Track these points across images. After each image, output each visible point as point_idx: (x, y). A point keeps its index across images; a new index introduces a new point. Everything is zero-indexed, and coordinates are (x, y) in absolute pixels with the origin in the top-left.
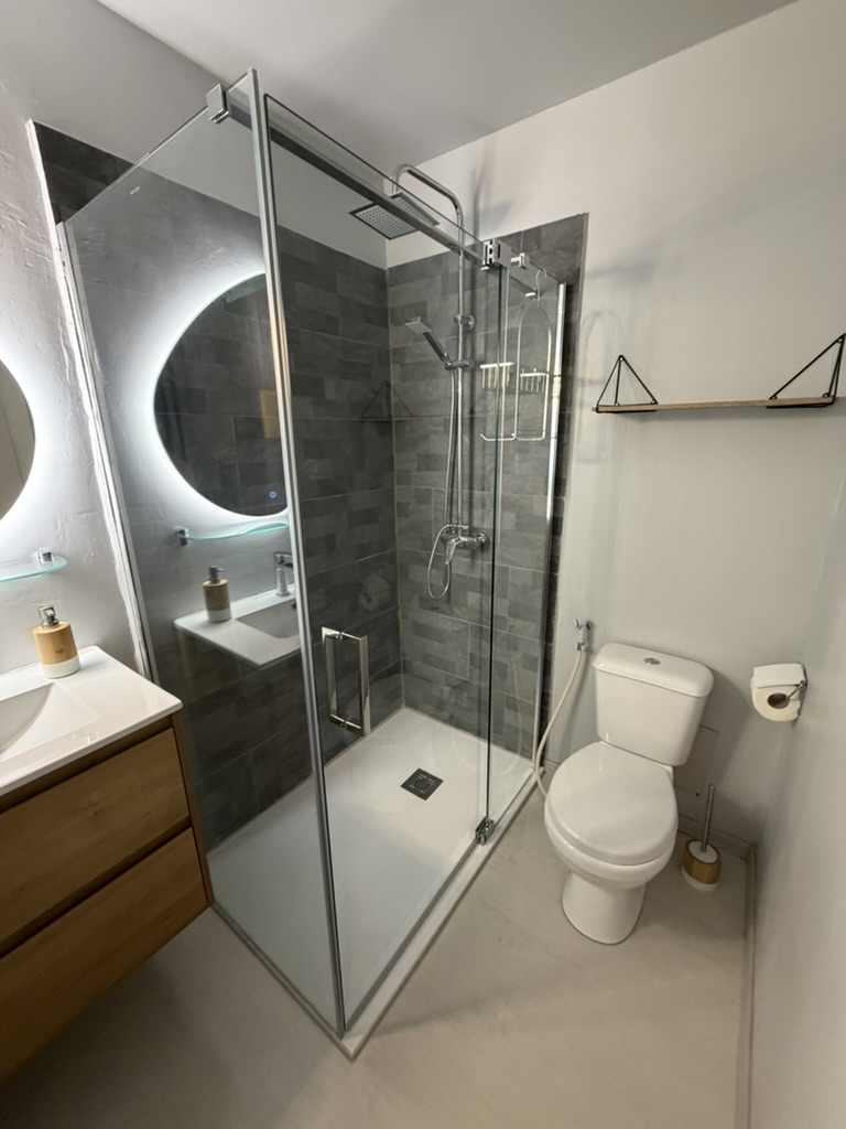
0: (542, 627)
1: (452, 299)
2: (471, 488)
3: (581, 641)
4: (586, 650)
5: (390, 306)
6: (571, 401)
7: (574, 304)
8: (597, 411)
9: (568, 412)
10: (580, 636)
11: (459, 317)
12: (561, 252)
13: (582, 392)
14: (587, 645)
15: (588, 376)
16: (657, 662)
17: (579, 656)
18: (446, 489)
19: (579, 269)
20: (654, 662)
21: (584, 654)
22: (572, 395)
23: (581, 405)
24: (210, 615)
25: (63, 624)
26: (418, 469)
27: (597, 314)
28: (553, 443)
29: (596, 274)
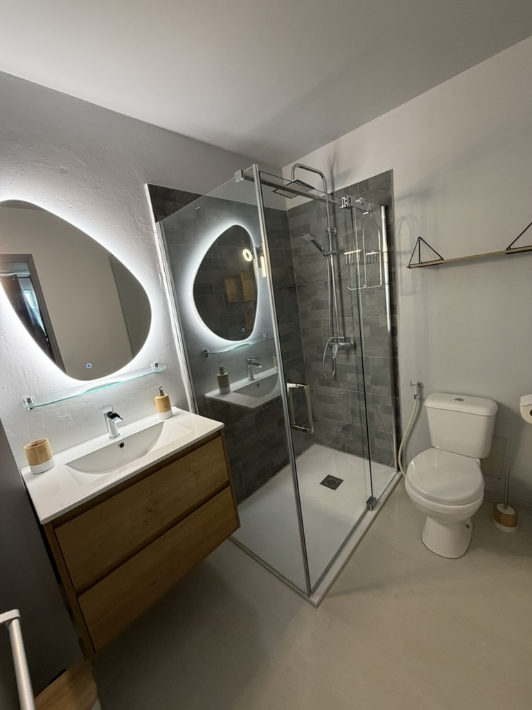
0: (392, 388)
1: (324, 220)
2: (343, 316)
3: (416, 394)
4: (420, 399)
5: (290, 228)
6: (394, 264)
7: (390, 215)
8: (409, 267)
9: (393, 270)
10: (415, 391)
11: (329, 229)
12: (380, 190)
13: (400, 259)
14: (419, 395)
15: (402, 250)
16: (462, 400)
17: (416, 403)
18: (329, 318)
19: (391, 197)
20: (460, 400)
21: (418, 401)
22: (394, 260)
23: (401, 265)
25: (166, 395)
26: (312, 310)
27: (404, 218)
28: (387, 287)
29: (400, 198)
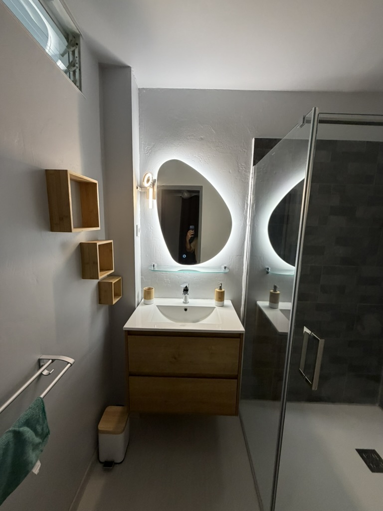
24: (270, 304)
25: (223, 290)
